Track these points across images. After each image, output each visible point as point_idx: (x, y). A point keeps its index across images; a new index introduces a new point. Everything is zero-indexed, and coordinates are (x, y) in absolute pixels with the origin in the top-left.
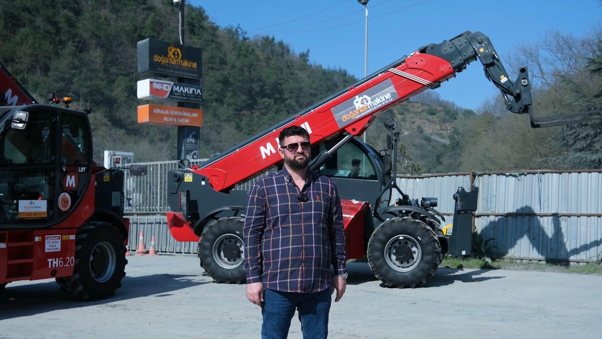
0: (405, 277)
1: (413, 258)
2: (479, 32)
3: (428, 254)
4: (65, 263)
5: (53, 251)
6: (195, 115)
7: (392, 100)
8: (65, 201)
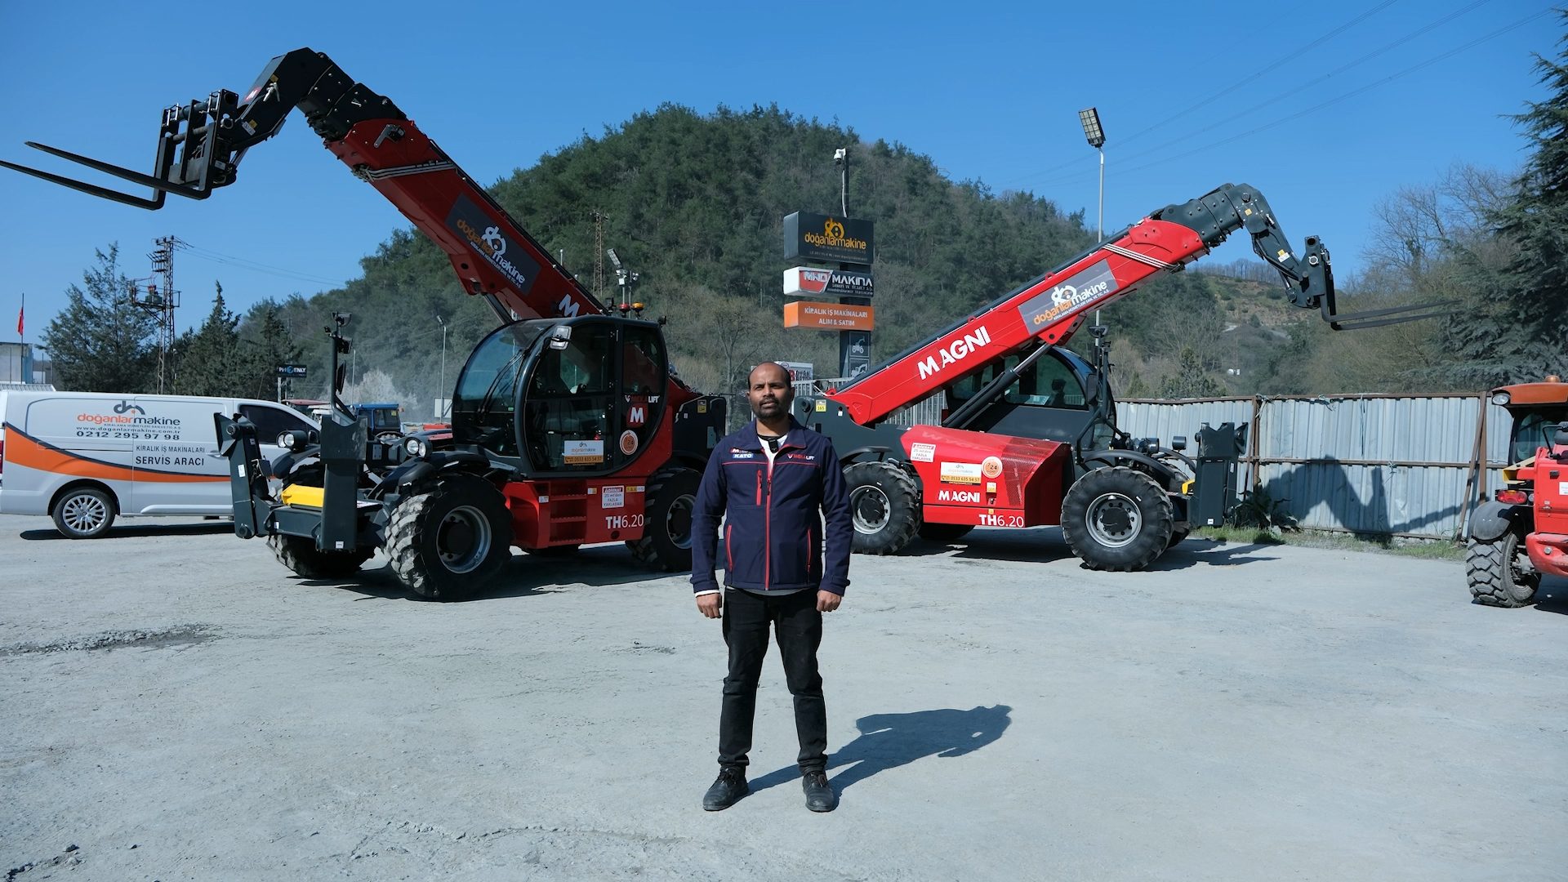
0: (1117, 555)
1: (1130, 528)
2: (1245, 184)
3: (1152, 522)
4: (630, 523)
5: (614, 507)
6: (864, 315)
7: (1108, 291)
8: (630, 441)
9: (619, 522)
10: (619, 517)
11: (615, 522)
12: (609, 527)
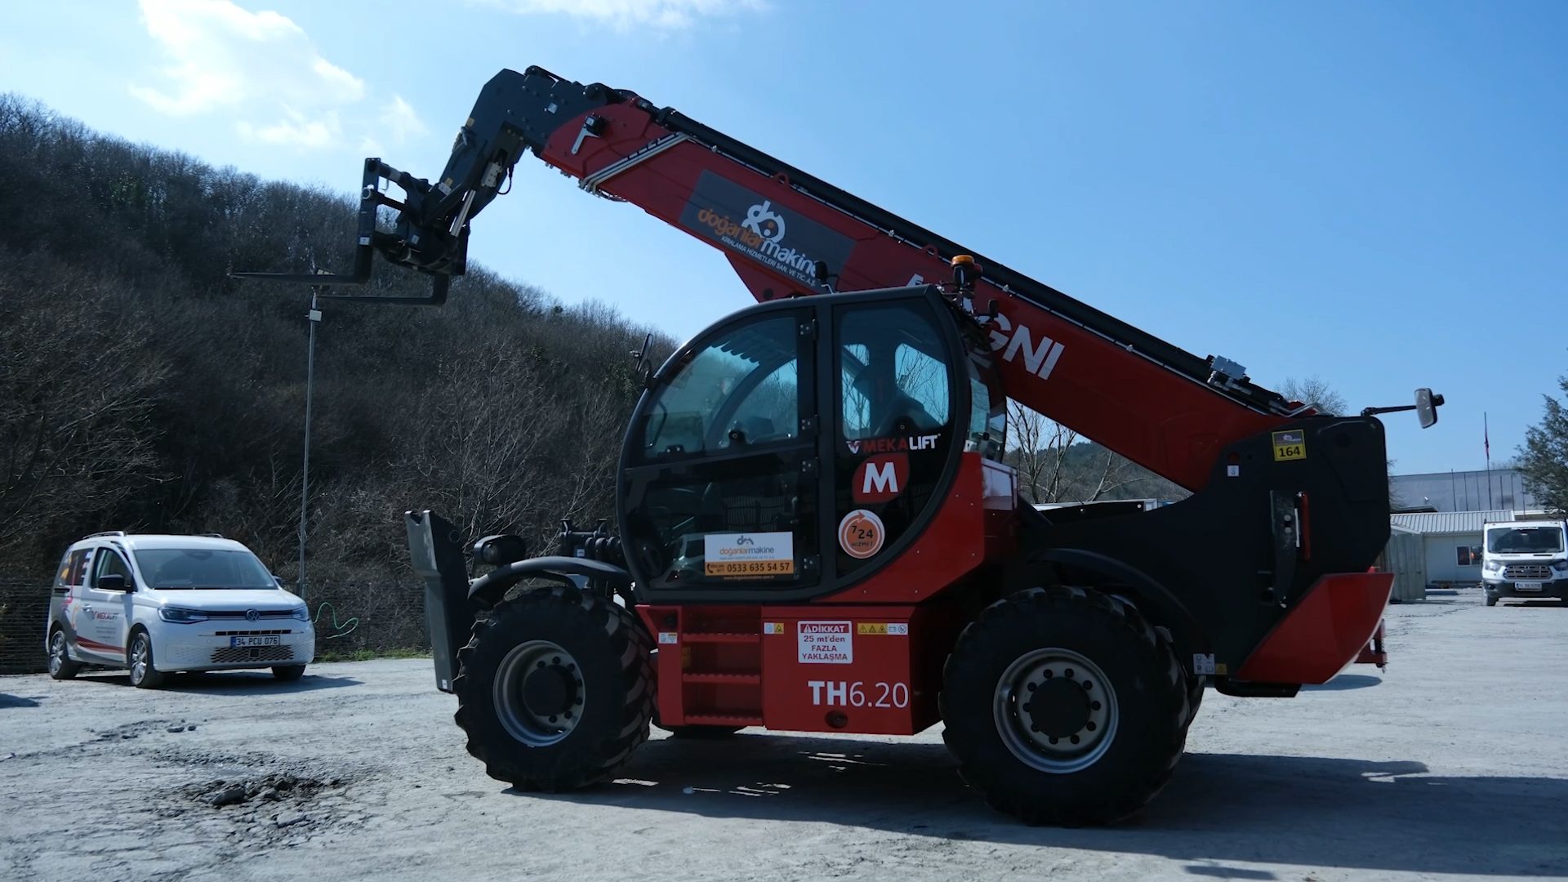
4: (873, 696)
5: (829, 662)
8: (863, 532)
9: (842, 693)
10: (843, 685)
11: (831, 693)
12: (817, 701)
